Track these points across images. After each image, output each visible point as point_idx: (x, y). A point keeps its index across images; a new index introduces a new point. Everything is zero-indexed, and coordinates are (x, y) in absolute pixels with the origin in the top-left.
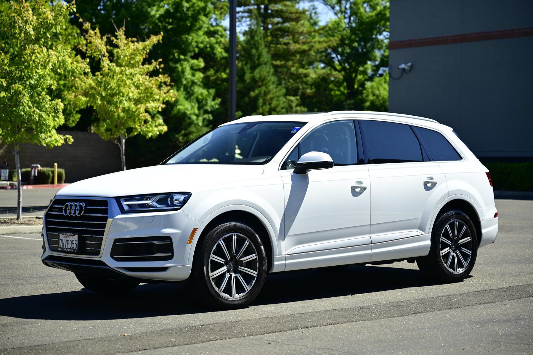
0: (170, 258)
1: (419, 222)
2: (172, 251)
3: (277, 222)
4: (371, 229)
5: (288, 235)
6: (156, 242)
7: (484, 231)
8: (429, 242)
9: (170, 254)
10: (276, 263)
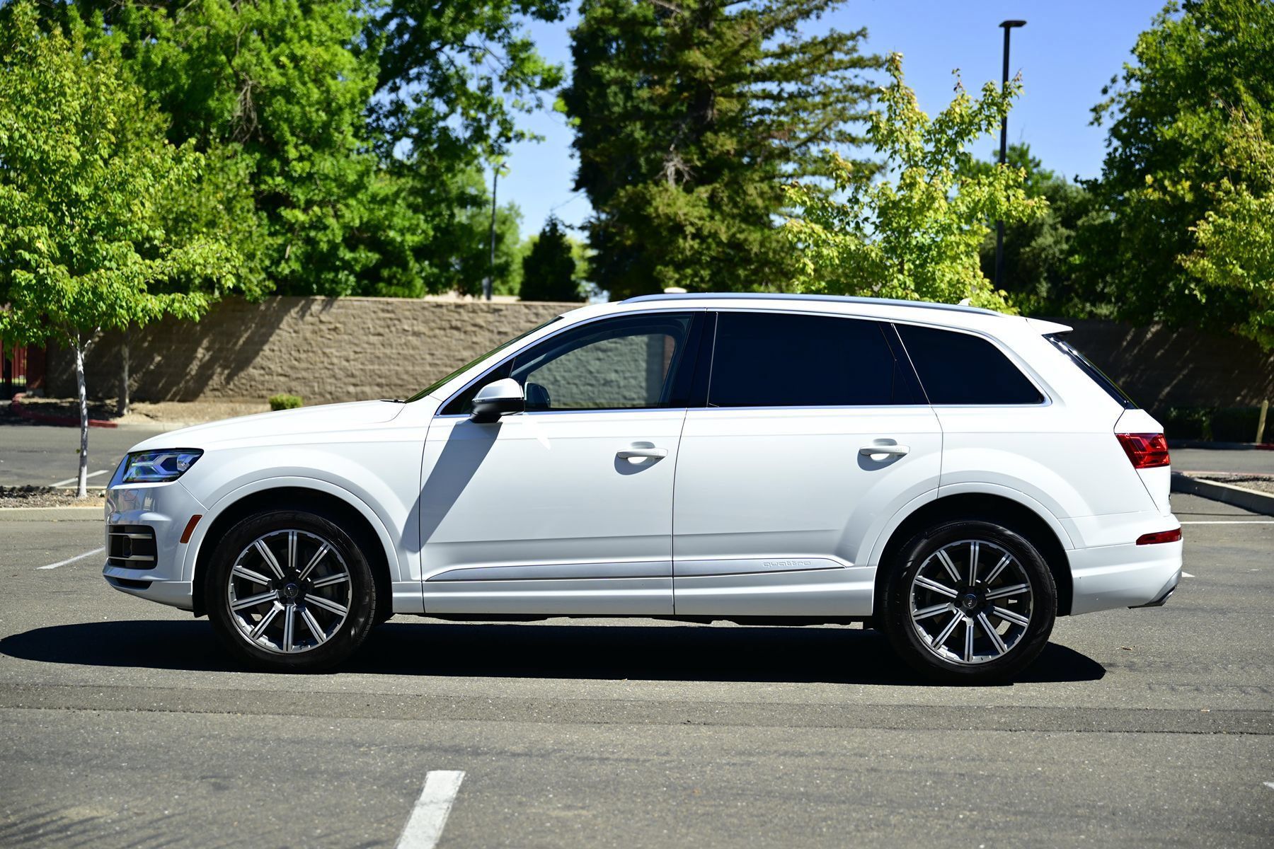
0: (150, 566)
1: (836, 538)
2: (154, 553)
3: (399, 514)
4: (674, 543)
5: (429, 541)
6: (133, 536)
7: (1075, 574)
8: (870, 586)
9: (151, 558)
10: (395, 595)
